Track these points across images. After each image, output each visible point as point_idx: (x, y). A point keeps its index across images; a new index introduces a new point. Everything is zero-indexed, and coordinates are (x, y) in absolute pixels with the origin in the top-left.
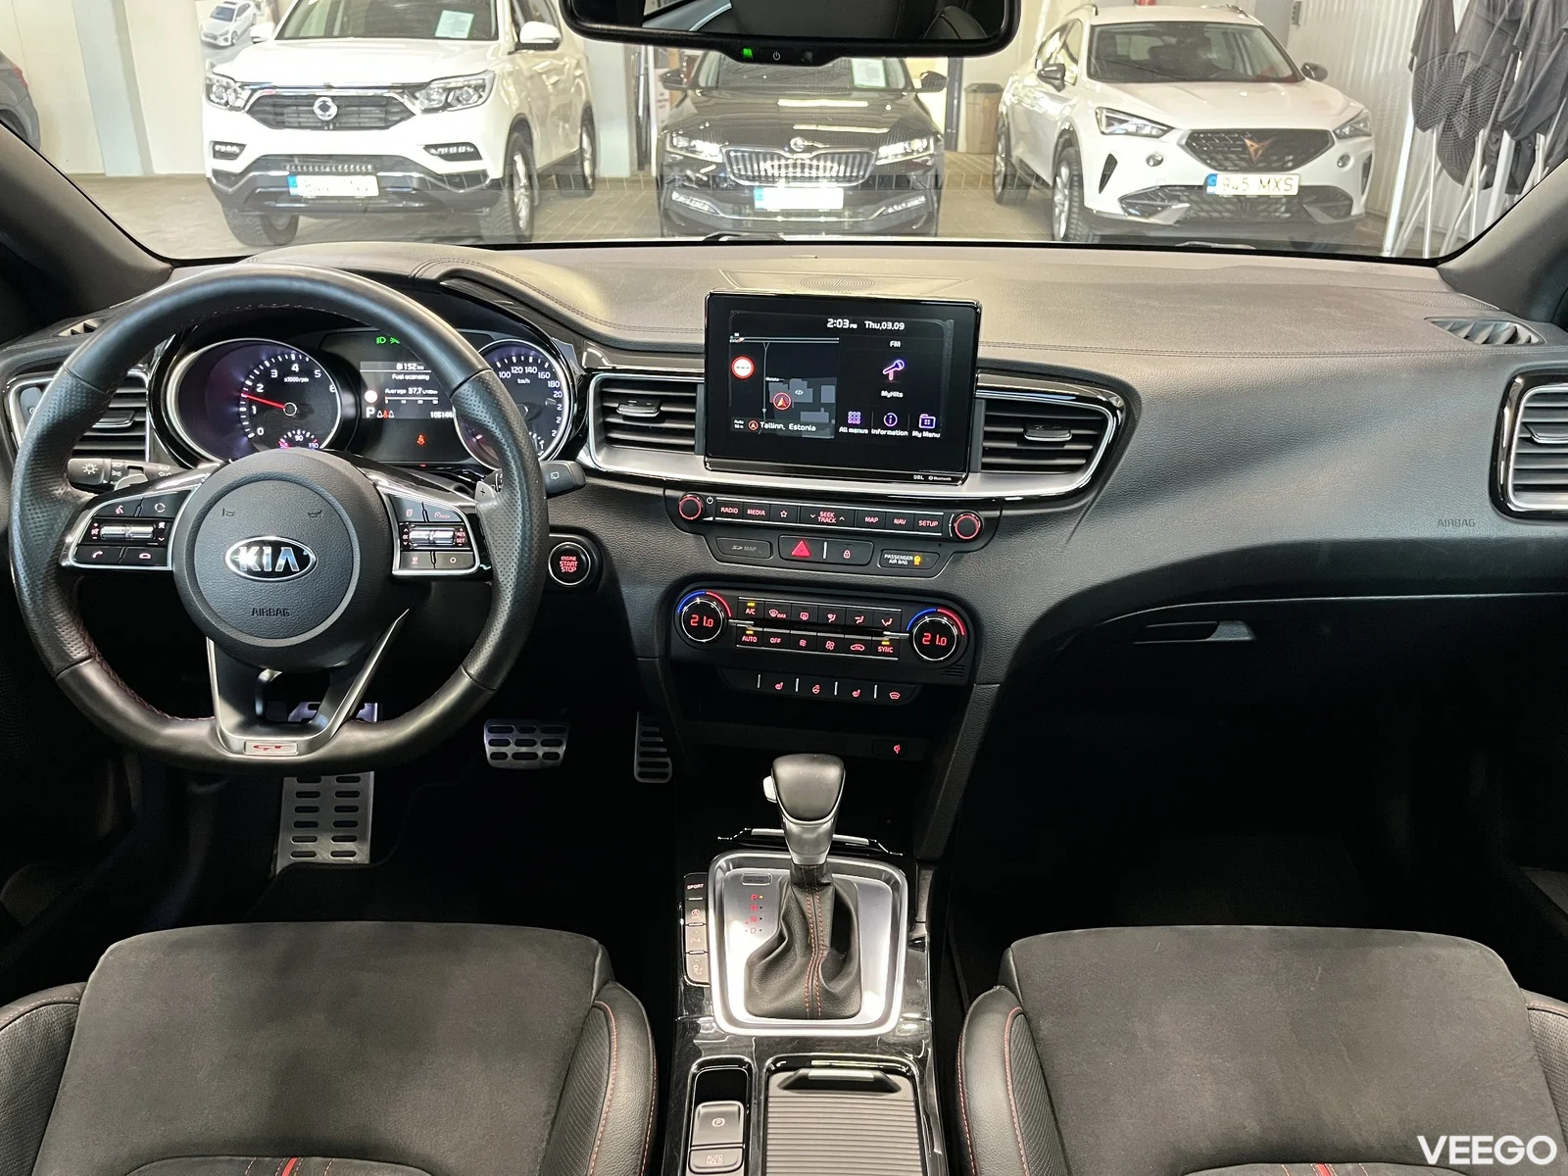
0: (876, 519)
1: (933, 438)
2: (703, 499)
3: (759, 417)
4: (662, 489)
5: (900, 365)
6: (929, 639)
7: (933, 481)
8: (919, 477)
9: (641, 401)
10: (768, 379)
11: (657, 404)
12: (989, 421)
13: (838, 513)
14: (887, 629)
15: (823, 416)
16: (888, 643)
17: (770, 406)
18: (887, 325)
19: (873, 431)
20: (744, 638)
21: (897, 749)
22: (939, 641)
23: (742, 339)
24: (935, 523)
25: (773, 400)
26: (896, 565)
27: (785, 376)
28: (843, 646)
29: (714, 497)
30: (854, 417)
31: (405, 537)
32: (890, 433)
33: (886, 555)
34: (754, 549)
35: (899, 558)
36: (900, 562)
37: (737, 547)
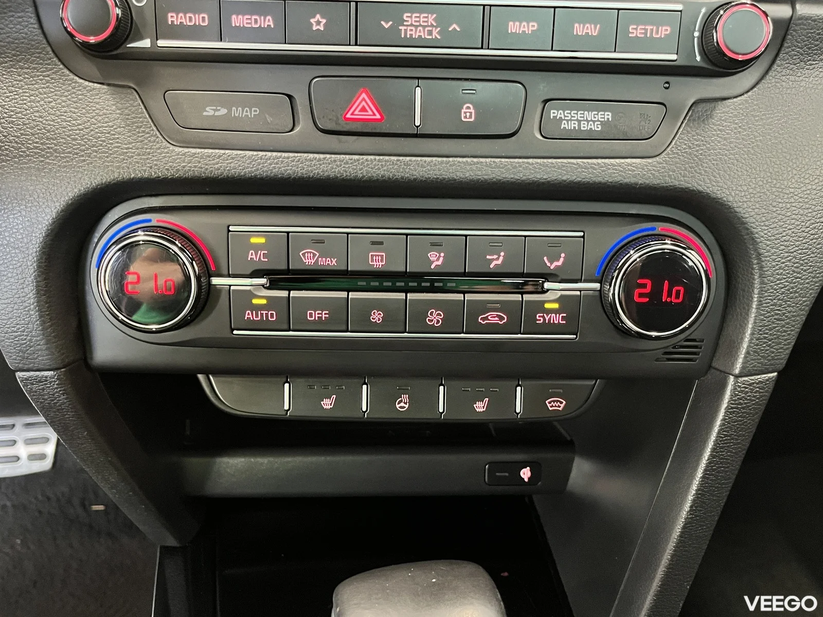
6: (648, 289)
13: (445, 16)
14: (554, 276)
16: (556, 306)
20: (248, 315)
21: (526, 474)
22: (670, 295)
24: (664, 31)
26: (576, 133)
33: (554, 113)
34: (253, 113)
35: (582, 119)
36: (584, 127)
37: (215, 110)
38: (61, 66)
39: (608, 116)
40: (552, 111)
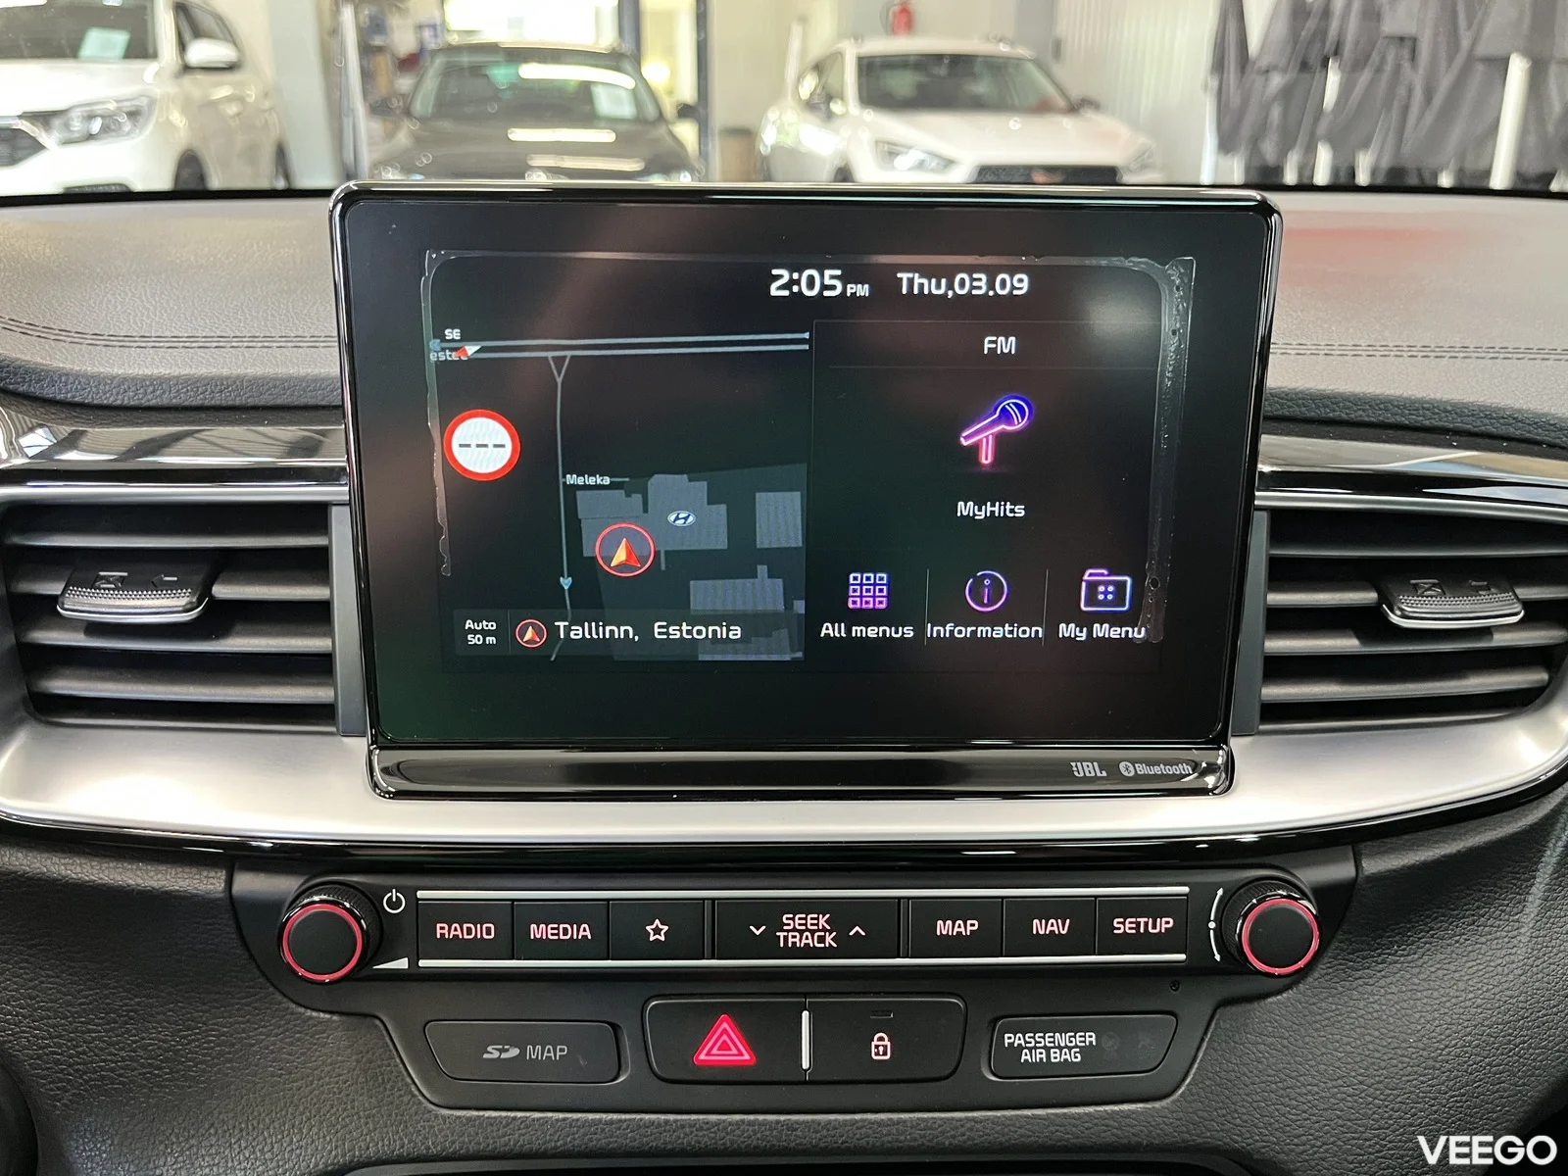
0: (973, 925)
1: (1127, 641)
2: (370, 900)
3: (547, 605)
4: (222, 875)
5: (1014, 411)
7: (1137, 778)
8: (1090, 769)
9: (143, 571)
10: (571, 479)
11: (199, 578)
12: (1282, 574)
13: (841, 914)
15: (765, 592)
17: (588, 570)
18: (970, 284)
19: (933, 631)
23: (471, 349)
24: (1165, 924)
25: (593, 547)
26: (1045, 1069)
29: (410, 892)
30: (867, 589)
32: (983, 631)
33: (1010, 1038)
34: (558, 1054)
35: (1052, 1045)
36: (1056, 1057)
37: (501, 1051)
38: (271, 989)
39: (1091, 1038)
40: (1006, 1035)
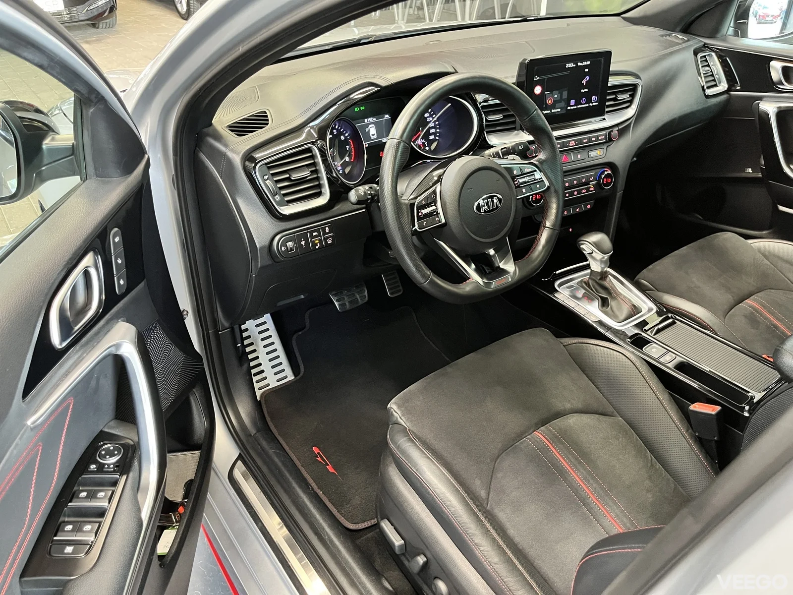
0: (587, 140)
1: (596, 105)
5: (587, 78)
6: (606, 181)
7: (598, 121)
8: (593, 121)
9: (495, 113)
10: (546, 93)
13: (575, 141)
14: (591, 181)
15: (563, 104)
16: (592, 186)
17: (546, 104)
18: (584, 63)
19: (578, 107)
21: (571, 230)
22: (609, 180)
23: (538, 78)
24: (603, 137)
25: (547, 101)
26: (593, 156)
27: (551, 91)
28: (579, 192)
30: (572, 102)
31: (516, 183)
32: (583, 106)
33: (590, 153)
